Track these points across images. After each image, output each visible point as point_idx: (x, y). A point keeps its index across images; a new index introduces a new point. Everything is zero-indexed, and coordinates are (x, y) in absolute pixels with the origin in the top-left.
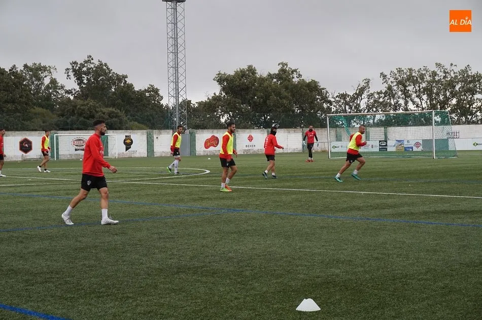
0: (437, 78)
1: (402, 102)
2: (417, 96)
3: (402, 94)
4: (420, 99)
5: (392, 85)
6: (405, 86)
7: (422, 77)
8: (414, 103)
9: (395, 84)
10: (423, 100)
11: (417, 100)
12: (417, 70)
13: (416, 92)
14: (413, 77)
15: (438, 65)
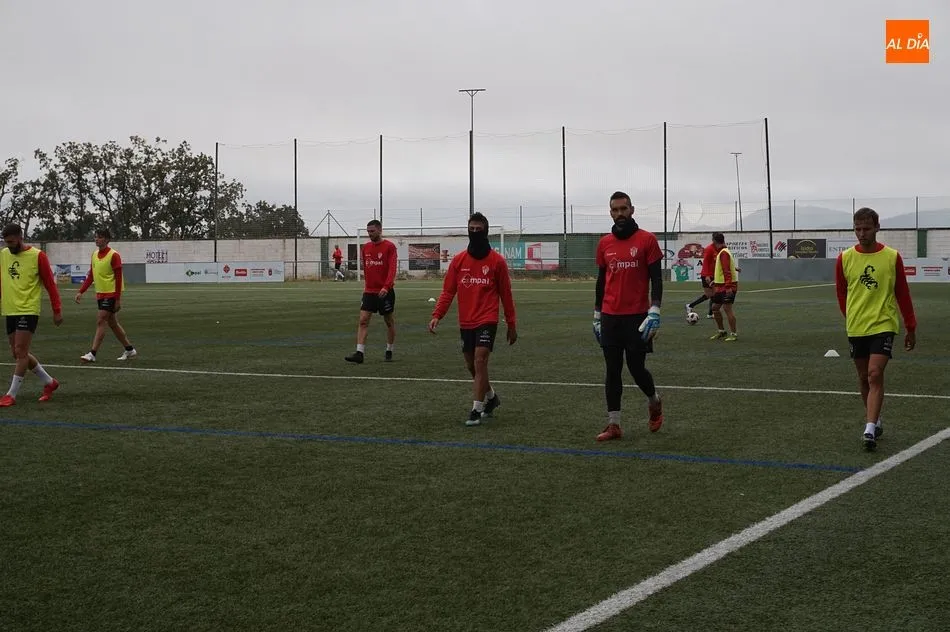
0: (134, 162)
1: (73, 199)
2: (101, 191)
3: (74, 187)
4: (106, 195)
5: (57, 172)
6: (80, 175)
7: (109, 158)
8: (95, 202)
9: (62, 168)
10: (111, 197)
11: (101, 197)
12: (100, 147)
13: (99, 184)
14: (94, 157)
15: (135, 139)
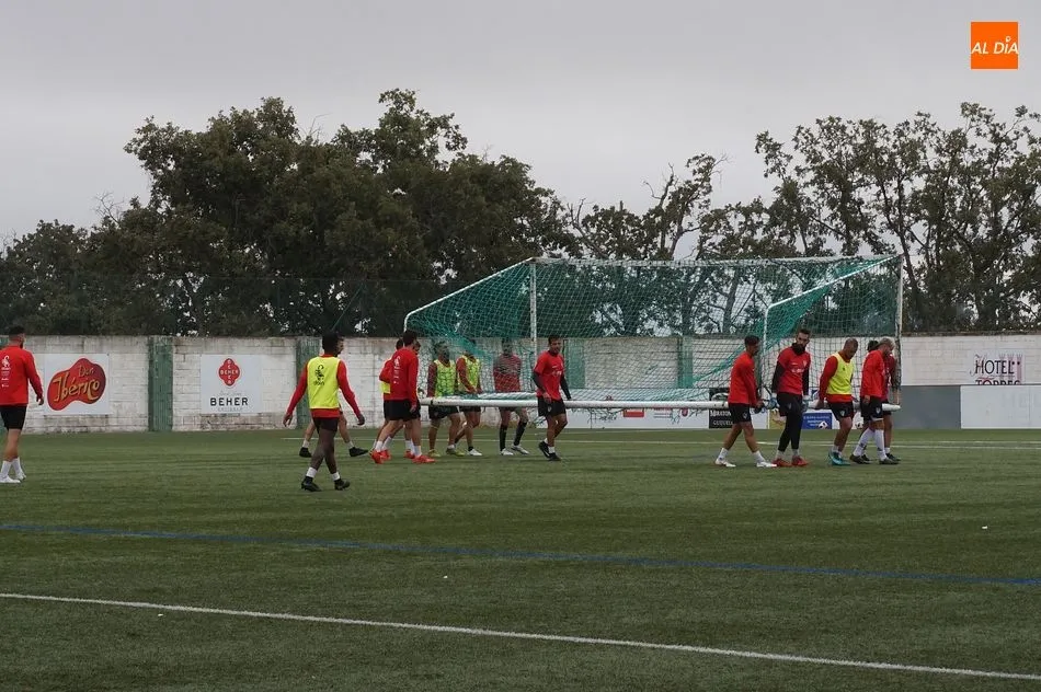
0: (967, 159)
2: (891, 226)
3: (834, 216)
4: (901, 235)
5: (801, 182)
6: (847, 189)
7: (911, 152)
8: (878, 247)
9: (811, 175)
10: (913, 238)
11: (890, 238)
12: (891, 128)
13: (887, 209)
14: (878, 152)
15: (970, 110)
